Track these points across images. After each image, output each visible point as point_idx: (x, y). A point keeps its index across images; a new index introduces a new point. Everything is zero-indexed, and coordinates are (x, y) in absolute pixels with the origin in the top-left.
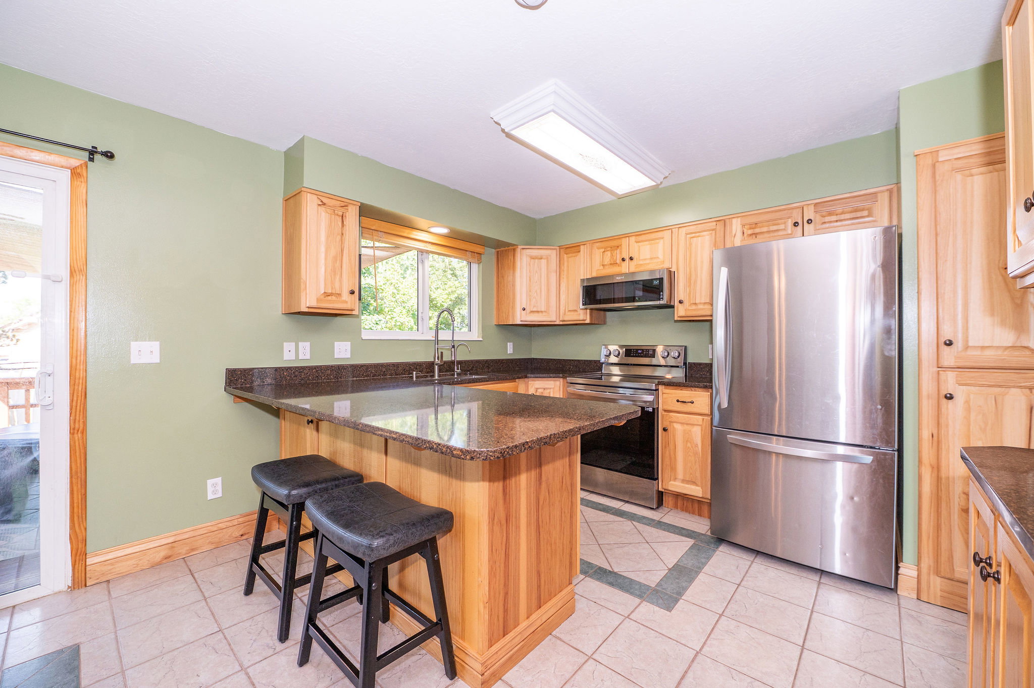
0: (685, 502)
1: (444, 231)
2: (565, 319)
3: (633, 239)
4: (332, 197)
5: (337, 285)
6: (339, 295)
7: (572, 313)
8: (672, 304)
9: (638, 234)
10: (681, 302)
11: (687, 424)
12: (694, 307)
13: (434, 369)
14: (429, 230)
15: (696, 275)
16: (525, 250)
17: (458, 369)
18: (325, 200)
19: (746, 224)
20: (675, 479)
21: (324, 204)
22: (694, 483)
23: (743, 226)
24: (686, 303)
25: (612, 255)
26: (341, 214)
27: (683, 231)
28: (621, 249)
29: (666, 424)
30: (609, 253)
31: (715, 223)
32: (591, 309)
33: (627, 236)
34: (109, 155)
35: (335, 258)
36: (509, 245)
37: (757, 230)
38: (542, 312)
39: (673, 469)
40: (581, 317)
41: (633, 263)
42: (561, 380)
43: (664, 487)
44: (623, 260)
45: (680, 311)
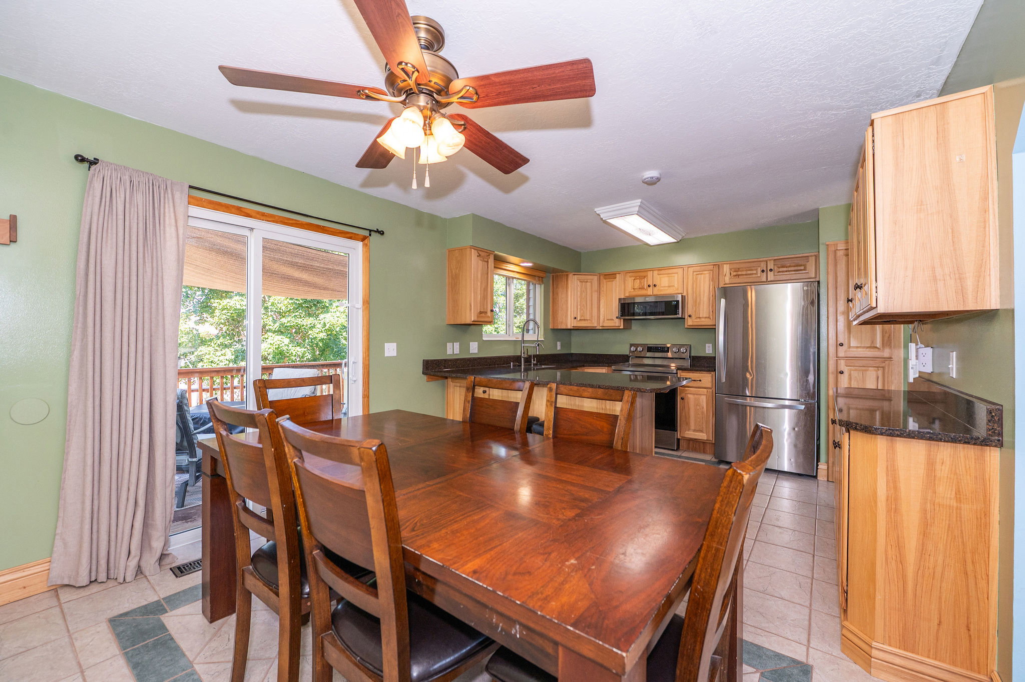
0: (696, 445)
1: (530, 264)
2: (604, 325)
3: (656, 272)
4: (482, 250)
5: (485, 307)
6: (486, 312)
7: (610, 321)
8: (683, 317)
9: (659, 269)
10: (690, 316)
11: (697, 394)
12: (698, 320)
13: (521, 359)
14: (519, 264)
15: (700, 299)
16: (575, 276)
17: (534, 361)
18: (480, 253)
19: (733, 269)
20: (689, 430)
21: (480, 255)
22: (702, 431)
23: (730, 269)
24: (693, 317)
25: (640, 282)
26: (487, 260)
27: (691, 270)
28: (647, 279)
29: (683, 395)
30: (638, 281)
31: (712, 266)
32: (624, 319)
33: (652, 270)
34: (382, 233)
35: (484, 289)
36: (562, 271)
37: (739, 273)
38: (587, 320)
39: (688, 424)
40: (617, 325)
41: (655, 289)
42: (606, 368)
43: (682, 435)
44: (649, 286)
45: (689, 322)
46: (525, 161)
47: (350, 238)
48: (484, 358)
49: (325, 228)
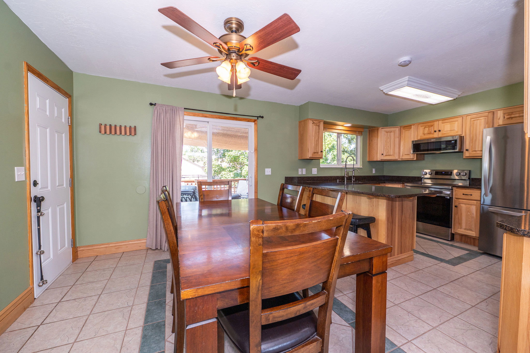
0: (465, 239)
1: (349, 125)
2: (403, 158)
3: (441, 122)
4: (316, 120)
5: (317, 150)
6: (318, 153)
7: (407, 156)
8: (462, 151)
9: (443, 120)
10: (467, 150)
11: (468, 204)
12: (474, 152)
13: (345, 178)
14: (343, 125)
15: (476, 137)
16: (383, 129)
17: (353, 179)
18: (314, 121)
19: (506, 113)
20: (461, 228)
21: (314, 123)
22: (471, 230)
23: (504, 114)
24: (470, 151)
25: (429, 129)
26: (318, 125)
27: (469, 118)
28: (434, 126)
29: (457, 204)
30: (427, 129)
31: (487, 113)
32: (417, 154)
33: (438, 120)
34: (262, 117)
35: (317, 140)
36: (375, 127)
37: (513, 116)
38: (391, 155)
39: (460, 224)
40: (412, 157)
41: (440, 133)
42: (401, 184)
43: (455, 231)
44: (435, 131)
45: (467, 154)
46: (299, 71)
47: (248, 121)
48: (321, 177)
49: (237, 118)
